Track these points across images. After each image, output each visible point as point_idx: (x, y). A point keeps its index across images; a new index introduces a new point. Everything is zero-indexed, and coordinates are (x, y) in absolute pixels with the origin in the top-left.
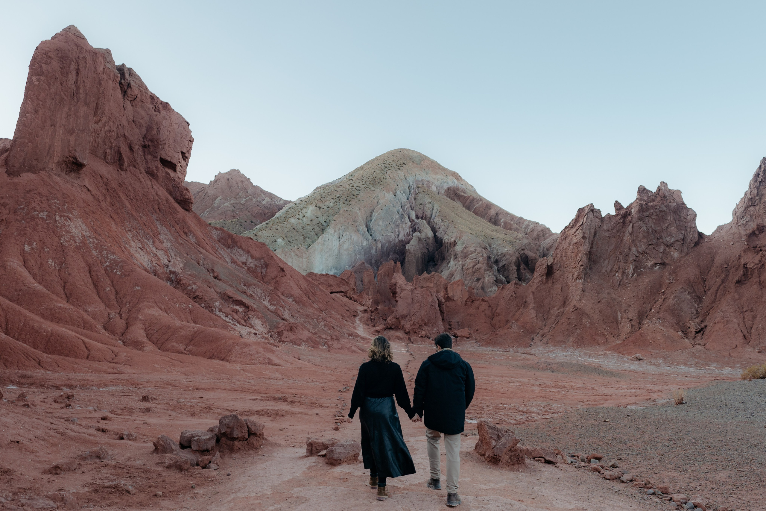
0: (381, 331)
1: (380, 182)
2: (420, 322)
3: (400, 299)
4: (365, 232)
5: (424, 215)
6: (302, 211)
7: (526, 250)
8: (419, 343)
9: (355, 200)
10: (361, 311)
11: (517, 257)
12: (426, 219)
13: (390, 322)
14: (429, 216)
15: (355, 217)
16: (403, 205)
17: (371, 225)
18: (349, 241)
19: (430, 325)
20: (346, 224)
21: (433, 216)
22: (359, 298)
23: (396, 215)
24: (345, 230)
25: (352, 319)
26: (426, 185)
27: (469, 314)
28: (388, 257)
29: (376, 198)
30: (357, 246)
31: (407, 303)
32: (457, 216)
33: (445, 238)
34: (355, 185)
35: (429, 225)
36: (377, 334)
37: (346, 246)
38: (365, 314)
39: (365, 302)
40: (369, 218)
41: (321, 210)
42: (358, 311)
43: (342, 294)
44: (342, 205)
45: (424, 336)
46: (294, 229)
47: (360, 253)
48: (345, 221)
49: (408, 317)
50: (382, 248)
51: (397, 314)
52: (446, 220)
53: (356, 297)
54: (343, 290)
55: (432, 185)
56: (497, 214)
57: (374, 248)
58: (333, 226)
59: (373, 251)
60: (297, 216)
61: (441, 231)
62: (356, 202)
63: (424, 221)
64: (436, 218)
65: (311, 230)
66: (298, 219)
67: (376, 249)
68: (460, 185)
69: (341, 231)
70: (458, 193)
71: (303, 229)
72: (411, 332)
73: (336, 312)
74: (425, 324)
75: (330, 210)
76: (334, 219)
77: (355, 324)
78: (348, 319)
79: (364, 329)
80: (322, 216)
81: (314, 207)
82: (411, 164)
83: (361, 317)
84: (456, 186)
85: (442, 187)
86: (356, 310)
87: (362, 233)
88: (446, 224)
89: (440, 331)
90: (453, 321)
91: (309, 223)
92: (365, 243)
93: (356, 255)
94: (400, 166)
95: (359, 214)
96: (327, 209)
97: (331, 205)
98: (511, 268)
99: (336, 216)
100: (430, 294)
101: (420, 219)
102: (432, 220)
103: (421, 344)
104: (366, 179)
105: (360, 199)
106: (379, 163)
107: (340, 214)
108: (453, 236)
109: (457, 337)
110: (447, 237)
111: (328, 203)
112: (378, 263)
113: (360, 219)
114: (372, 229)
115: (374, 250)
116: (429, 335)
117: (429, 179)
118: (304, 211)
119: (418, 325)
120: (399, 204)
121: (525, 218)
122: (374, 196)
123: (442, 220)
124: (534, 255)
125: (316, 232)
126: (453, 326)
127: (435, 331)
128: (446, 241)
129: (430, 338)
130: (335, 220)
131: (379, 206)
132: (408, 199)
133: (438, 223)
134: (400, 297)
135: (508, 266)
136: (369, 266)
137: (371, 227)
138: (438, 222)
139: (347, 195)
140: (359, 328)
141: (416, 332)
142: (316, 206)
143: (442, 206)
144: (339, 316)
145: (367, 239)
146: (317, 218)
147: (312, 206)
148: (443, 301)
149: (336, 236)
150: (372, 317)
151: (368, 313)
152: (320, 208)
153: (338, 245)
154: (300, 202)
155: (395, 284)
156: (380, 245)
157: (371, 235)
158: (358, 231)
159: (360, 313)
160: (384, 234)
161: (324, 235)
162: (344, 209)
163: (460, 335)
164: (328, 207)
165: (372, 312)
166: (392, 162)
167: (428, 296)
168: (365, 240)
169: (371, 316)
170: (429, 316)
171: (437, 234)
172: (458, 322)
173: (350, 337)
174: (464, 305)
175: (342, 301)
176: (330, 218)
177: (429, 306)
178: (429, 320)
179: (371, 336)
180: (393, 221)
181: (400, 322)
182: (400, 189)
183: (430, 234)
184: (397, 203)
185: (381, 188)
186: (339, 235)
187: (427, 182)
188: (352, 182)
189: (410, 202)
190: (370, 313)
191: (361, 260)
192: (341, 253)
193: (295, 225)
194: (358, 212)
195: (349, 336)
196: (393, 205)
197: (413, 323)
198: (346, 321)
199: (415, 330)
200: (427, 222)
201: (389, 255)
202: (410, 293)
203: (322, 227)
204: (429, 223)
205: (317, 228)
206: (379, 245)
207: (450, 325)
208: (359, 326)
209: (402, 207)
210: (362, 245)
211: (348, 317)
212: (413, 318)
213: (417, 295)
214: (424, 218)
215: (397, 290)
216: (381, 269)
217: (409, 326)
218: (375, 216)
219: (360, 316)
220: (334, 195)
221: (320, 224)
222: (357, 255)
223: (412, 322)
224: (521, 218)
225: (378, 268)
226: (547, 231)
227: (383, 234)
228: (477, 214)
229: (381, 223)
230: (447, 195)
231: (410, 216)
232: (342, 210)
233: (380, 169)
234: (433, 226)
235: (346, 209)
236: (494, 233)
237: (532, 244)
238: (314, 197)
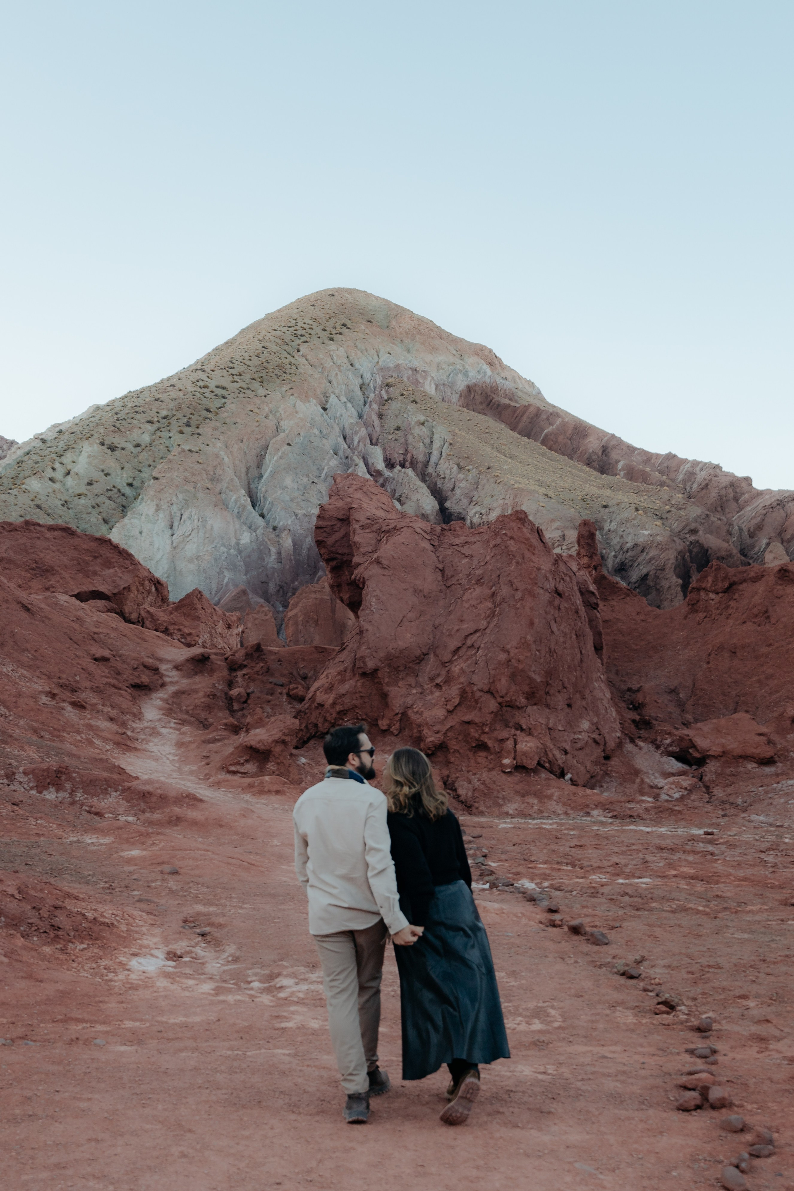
0: (278, 749)
1: (281, 373)
2: (503, 684)
3: (375, 570)
4: (244, 507)
5: (409, 457)
6: (64, 459)
7: (701, 532)
8: (510, 808)
9: (213, 423)
10: (177, 667)
11: (679, 553)
12: (413, 465)
13: (328, 699)
14: (421, 458)
15: (215, 467)
16: (348, 432)
17: (261, 487)
18: (201, 534)
19: (560, 700)
20: (189, 487)
21: (434, 459)
22: (177, 617)
23: (330, 460)
24: (186, 504)
25: (117, 700)
26: (408, 378)
27: (721, 648)
28: (315, 573)
29: (271, 417)
30: (223, 545)
31: (417, 591)
32: (499, 455)
33: (471, 514)
34: (212, 384)
35: (424, 480)
36: (250, 767)
37: (191, 549)
38: (197, 679)
39: (206, 636)
40: (254, 472)
41: (118, 453)
42: (163, 668)
43: (100, 603)
44: (177, 438)
45: (532, 764)
46: (38, 507)
47: (233, 567)
48: (186, 480)
49: (430, 666)
50: (295, 549)
51: (363, 651)
52: (470, 467)
53: (162, 616)
54: (103, 588)
55: (425, 378)
56: (605, 450)
57: (273, 550)
58: (152, 493)
59: (271, 560)
60: (49, 473)
61: (457, 496)
62: (215, 429)
63: (410, 472)
64: (442, 461)
65: (90, 510)
66: (51, 480)
67: (279, 553)
68: (499, 381)
69: (175, 508)
70: (496, 399)
71: (65, 509)
72: (453, 745)
73: (29, 667)
74: (532, 697)
75: (144, 453)
76: (155, 474)
77: (138, 725)
78: (91, 698)
79: (180, 744)
80: (119, 471)
81: (97, 447)
82: (363, 327)
83: (178, 694)
84: (488, 380)
85: (452, 385)
86: (150, 661)
87: (236, 511)
88: (470, 476)
89: (605, 730)
90: (647, 686)
91: (83, 489)
92: (246, 538)
93: (220, 572)
94: (334, 331)
95: (226, 459)
96: (136, 450)
97: (146, 438)
98: (665, 584)
99: (160, 467)
100: (535, 541)
101: (398, 468)
102: (430, 470)
103: (522, 814)
104: (241, 368)
105: (227, 421)
106: (276, 327)
107: (170, 461)
108: (495, 504)
109: (701, 762)
110: (477, 508)
111: (135, 435)
112: (285, 594)
113: (230, 472)
114: (265, 498)
115: (273, 557)
116: (560, 758)
117: (416, 364)
118: (68, 458)
119: (493, 705)
120: (337, 429)
121: (681, 455)
122: (267, 410)
123: (460, 468)
124: (725, 545)
125: (104, 515)
126: (650, 712)
127: (584, 736)
128: (476, 520)
129: (562, 775)
130: (156, 479)
131: (282, 435)
132: (360, 417)
133: (447, 476)
134: (378, 562)
135: (657, 577)
136: (261, 601)
137: (260, 495)
138: (448, 472)
139: (189, 411)
140: (155, 746)
141: (482, 746)
142: (102, 444)
143: (457, 431)
144: (40, 685)
145: (250, 527)
146: (107, 475)
147: (91, 445)
148: (592, 588)
149: (162, 522)
150: (234, 692)
151: (212, 671)
152: (113, 448)
153: (168, 548)
154: (56, 435)
155: (346, 521)
156: (290, 541)
157: (262, 516)
158: (225, 506)
159: (175, 673)
160: (300, 512)
161: (126, 520)
162: (182, 446)
163: (716, 750)
164: (138, 445)
165: (233, 667)
166: (311, 322)
167: (531, 547)
168: (245, 528)
169: (230, 684)
170: (551, 652)
171: (447, 504)
172: (673, 691)
173: (51, 795)
174: (685, 609)
175: (78, 619)
176: (143, 475)
177: (546, 597)
178: (550, 674)
179: (218, 784)
180: (323, 475)
181: (384, 696)
182: (337, 392)
183: (430, 504)
184: (333, 428)
185: (284, 389)
186: (172, 518)
187: (410, 372)
188: (203, 376)
189: (366, 425)
190: (225, 673)
191: (236, 586)
192: (178, 569)
193: (43, 498)
194: (222, 453)
195: (41, 787)
196: (321, 432)
197: (463, 694)
198: (79, 706)
199: (474, 733)
200: (417, 475)
201: (316, 569)
202: (426, 545)
203: (121, 500)
204: (423, 477)
205: (108, 502)
206: (287, 542)
207: (637, 707)
208: (154, 732)
209: (345, 438)
210: (238, 544)
211: (97, 690)
212: (456, 669)
213: (466, 550)
214: (407, 464)
215: (357, 539)
216: (296, 605)
217: (440, 713)
218: (271, 462)
219: (171, 689)
220: (153, 413)
221: (114, 493)
222: (226, 573)
223: (454, 691)
224: (671, 457)
225: (286, 606)
226: (744, 484)
227: (297, 512)
228: (550, 449)
229: (288, 481)
230: (467, 406)
231: (370, 461)
232: (175, 450)
233: (280, 341)
234: (436, 484)
235: (187, 448)
236: (608, 492)
237: (713, 518)
238: (96, 419)
